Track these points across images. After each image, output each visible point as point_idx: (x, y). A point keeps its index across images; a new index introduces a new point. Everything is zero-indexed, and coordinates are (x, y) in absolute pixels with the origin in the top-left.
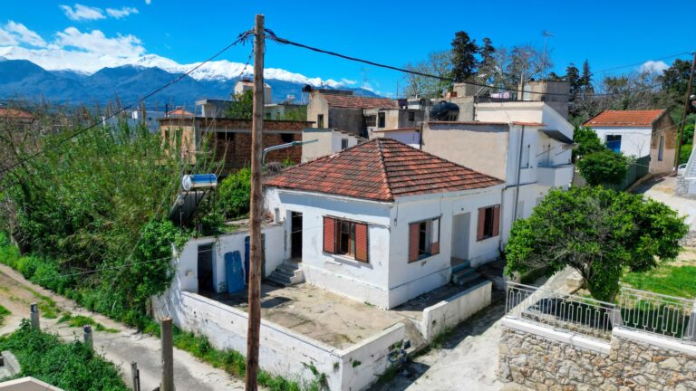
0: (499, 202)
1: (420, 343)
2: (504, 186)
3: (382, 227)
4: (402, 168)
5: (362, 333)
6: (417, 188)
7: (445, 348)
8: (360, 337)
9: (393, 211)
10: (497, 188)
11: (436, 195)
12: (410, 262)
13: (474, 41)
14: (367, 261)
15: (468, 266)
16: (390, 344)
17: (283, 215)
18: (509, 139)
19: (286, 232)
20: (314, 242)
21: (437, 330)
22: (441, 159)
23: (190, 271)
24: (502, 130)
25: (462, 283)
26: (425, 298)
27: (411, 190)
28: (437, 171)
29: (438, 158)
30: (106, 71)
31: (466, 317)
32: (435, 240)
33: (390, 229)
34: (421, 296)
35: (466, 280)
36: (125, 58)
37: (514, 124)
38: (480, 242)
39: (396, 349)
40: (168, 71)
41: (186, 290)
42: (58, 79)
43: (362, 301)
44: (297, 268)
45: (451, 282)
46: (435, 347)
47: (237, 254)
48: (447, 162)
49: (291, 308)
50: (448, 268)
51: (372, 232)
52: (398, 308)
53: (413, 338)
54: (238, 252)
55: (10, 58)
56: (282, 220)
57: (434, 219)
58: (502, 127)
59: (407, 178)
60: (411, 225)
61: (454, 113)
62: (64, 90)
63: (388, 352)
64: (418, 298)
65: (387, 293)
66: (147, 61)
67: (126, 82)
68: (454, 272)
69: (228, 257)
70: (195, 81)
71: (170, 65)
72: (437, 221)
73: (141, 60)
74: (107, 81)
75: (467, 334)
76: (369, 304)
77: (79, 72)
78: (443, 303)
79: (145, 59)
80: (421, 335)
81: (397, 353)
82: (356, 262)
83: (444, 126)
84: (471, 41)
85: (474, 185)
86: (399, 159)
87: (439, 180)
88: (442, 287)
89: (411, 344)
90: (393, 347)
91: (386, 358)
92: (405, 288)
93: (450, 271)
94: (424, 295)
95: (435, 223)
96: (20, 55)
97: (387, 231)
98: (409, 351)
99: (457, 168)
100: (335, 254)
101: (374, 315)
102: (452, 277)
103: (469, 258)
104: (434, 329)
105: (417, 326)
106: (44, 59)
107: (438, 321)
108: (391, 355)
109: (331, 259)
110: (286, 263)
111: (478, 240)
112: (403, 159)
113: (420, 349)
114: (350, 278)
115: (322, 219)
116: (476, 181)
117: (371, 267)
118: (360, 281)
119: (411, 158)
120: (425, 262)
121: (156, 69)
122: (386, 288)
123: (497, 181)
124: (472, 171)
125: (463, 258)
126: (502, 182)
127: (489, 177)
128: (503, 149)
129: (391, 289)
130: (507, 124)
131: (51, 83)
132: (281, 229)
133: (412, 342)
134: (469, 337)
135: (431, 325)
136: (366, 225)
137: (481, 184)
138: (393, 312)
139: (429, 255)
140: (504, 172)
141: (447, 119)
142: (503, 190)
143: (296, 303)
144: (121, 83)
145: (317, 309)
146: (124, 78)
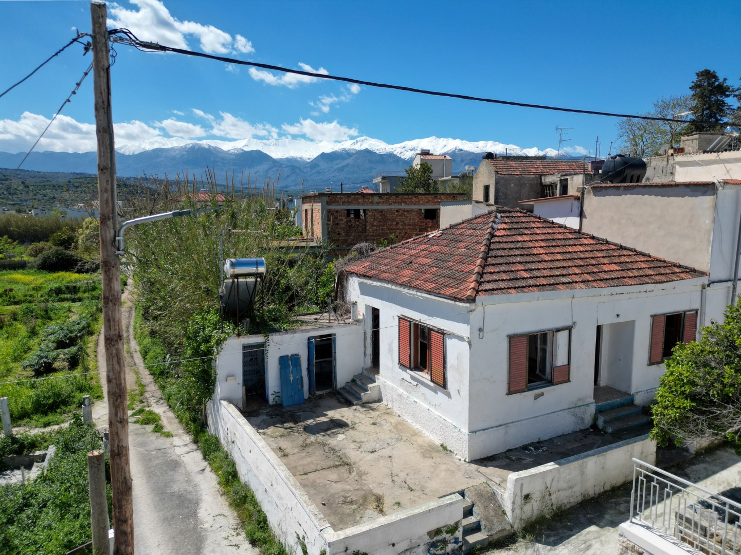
0: (696, 305)
1: (497, 528)
2: (705, 280)
3: (461, 338)
4: (517, 252)
5: (405, 497)
6: (531, 282)
7: (540, 542)
8: (399, 504)
9: (476, 317)
10: (692, 285)
11: (564, 292)
12: (510, 393)
13: (725, 79)
14: (444, 386)
15: (631, 403)
16: (433, 526)
17: (361, 312)
18: (715, 207)
19: (365, 333)
20: (390, 350)
21: (533, 509)
22: (598, 239)
23: (232, 376)
24: (704, 194)
25: (610, 430)
26: (536, 448)
27: (517, 285)
28: (582, 256)
29: (593, 238)
30: (323, 156)
31: (599, 490)
32: (561, 360)
33: (470, 343)
34: (532, 444)
35: (619, 425)
36: (340, 142)
37: (726, 183)
38: (654, 367)
39: (444, 535)
40: (378, 152)
41: (224, 400)
42: (284, 166)
43: (437, 441)
44: (374, 382)
45: (594, 426)
46: (524, 537)
47: (295, 358)
48: (607, 242)
49: (339, 439)
50: (588, 405)
51: (450, 343)
52: (484, 461)
53: (487, 519)
54: (297, 355)
55: (246, 149)
56: (361, 317)
57: (558, 330)
58: (707, 188)
59: (520, 267)
60: (513, 339)
61: (636, 172)
62: (288, 176)
63: (427, 539)
64: (525, 448)
65: (466, 438)
66: (359, 144)
67: (340, 166)
68: (600, 411)
69: (283, 360)
70: (403, 160)
71: (379, 146)
72: (566, 333)
73: (354, 144)
74: (323, 165)
75: (590, 523)
76: (445, 448)
77: (301, 158)
78: (550, 466)
79: (357, 142)
80: (504, 513)
81: (445, 542)
82: (432, 384)
83: (614, 191)
84: (721, 80)
85: (642, 279)
86: (519, 238)
87: (577, 271)
88: (575, 432)
89: (483, 527)
90: (438, 531)
91: (422, 548)
92: (501, 432)
93: (592, 409)
94: (538, 444)
95: (562, 337)
96: (255, 146)
97: (466, 345)
98: (472, 539)
99: (621, 252)
100: (411, 370)
101: (443, 467)
102: (595, 419)
103: (633, 391)
104: (528, 508)
105: (499, 497)
106: (273, 148)
107: (536, 496)
108: (433, 545)
109: (407, 374)
110: (365, 373)
111: (651, 363)
112: (526, 238)
113: (495, 537)
114: (427, 406)
115: (397, 319)
116: (651, 272)
117: (449, 395)
118: (437, 413)
119: (543, 237)
120: (542, 394)
121: (367, 152)
122: (465, 430)
123: (693, 272)
124: (650, 256)
125: (623, 388)
126: (702, 274)
127: (679, 266)
128: (706, 221)
129: (473, 432)
130: (714, 183)
131: (278, 170)
132: (359, 329)
133: (483, 523)
134: (593, 528)
135: (519, 500)
136: (443, 333)
137: (657, 278)
138: (474, 467)
139: (550, 383)
140: (708, 258)
141: (623, 181)
142: (703, 287)
143: (351, 431)
144: (335, 167)
145: (368, 446)
146: (338, 162)
